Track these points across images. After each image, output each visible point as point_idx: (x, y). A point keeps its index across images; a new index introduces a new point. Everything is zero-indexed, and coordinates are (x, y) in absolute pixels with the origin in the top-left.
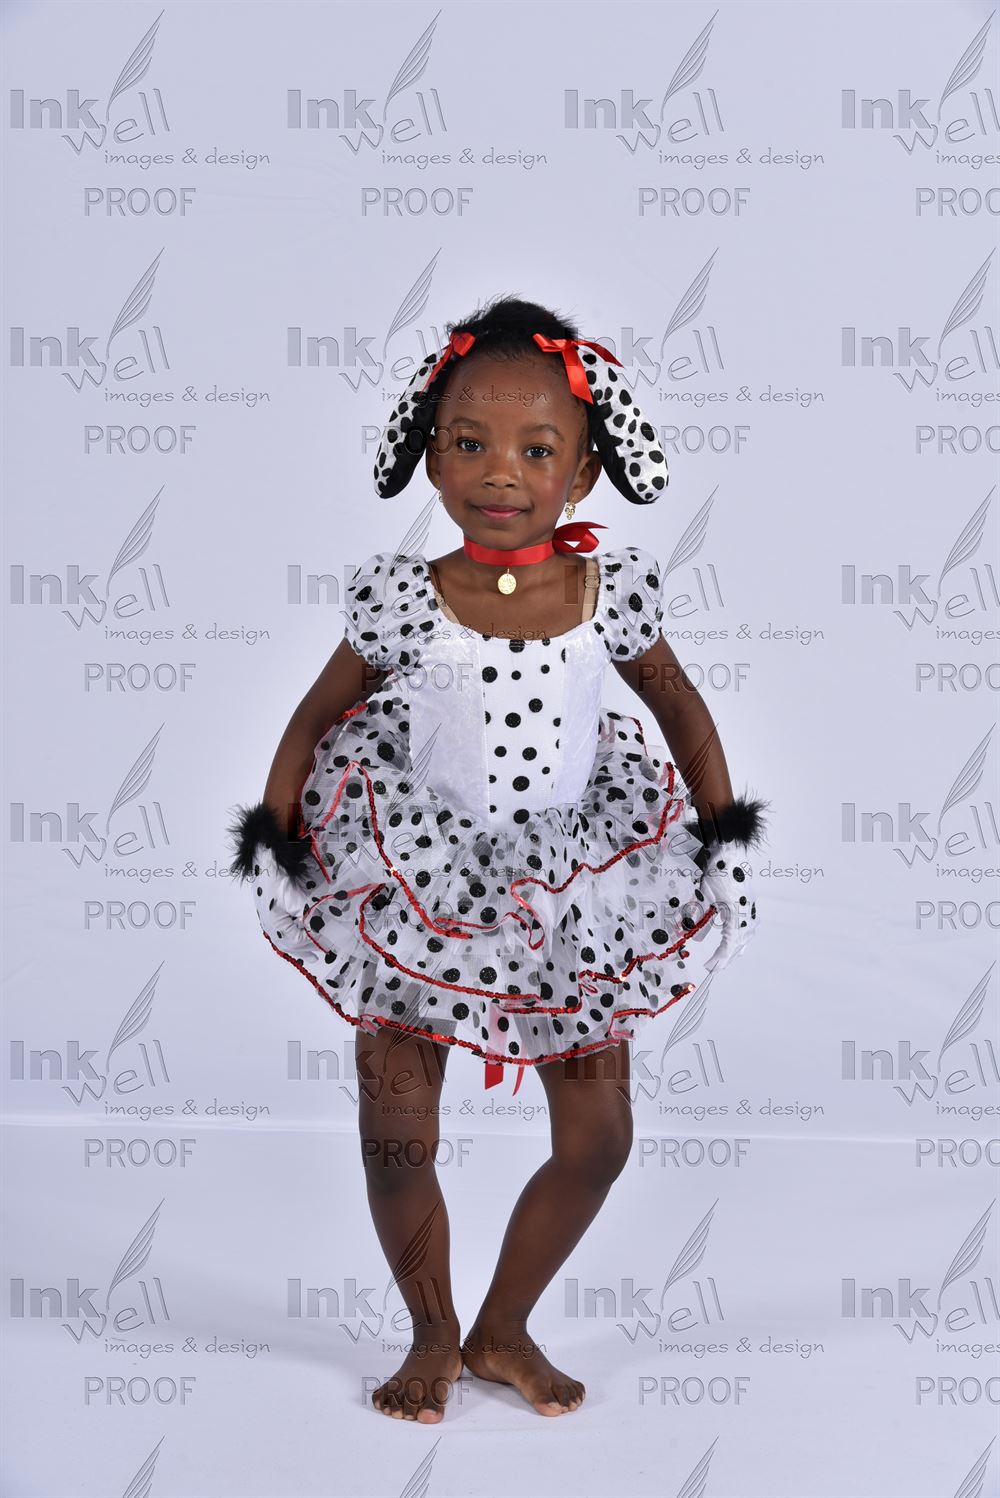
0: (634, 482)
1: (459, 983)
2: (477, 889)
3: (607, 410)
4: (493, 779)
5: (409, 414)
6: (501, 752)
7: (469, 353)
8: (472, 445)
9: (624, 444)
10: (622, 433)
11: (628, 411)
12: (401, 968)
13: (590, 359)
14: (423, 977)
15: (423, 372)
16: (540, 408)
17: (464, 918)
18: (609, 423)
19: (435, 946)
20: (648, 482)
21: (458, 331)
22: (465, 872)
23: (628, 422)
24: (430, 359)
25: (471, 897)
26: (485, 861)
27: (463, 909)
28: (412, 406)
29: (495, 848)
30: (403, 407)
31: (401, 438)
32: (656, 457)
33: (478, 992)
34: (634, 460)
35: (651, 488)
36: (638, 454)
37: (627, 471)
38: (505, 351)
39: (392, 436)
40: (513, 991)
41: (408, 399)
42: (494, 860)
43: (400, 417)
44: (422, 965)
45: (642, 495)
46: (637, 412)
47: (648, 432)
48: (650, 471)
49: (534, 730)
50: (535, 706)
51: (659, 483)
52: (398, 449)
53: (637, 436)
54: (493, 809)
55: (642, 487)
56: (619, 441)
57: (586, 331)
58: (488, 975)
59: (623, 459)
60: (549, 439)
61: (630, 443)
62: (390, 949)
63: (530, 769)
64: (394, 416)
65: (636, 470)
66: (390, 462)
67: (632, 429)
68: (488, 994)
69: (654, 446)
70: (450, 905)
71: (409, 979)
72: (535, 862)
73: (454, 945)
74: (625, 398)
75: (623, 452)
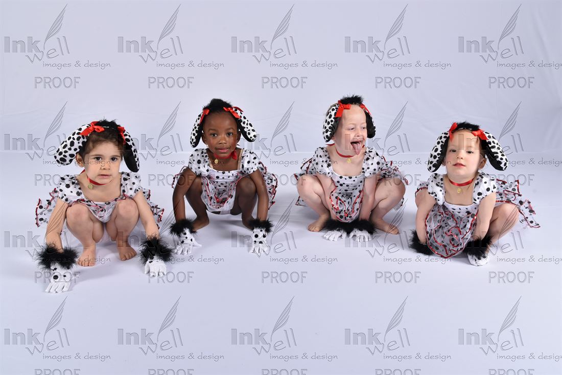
0: (249, 136)
3: (241, 121)
5: (197, 129)
7: (209, 113)
10: (245, 126)
11: (246, 120)
13: (236, 110)
15: (199, 119)
16: (227, 123)
18: (242, 124)
20: (252, 136)
21: (205, 109)
24: (200, 116)
28: (197, 127)
30: (195, 128)
31: (196, 134)
32: (253, 130)
34: (249, 132)
35: (253, 138)
36: (249, 130)
37: (247, 134)
38: (218, 112)
39: (194, 134)
41: (196, 125)
43: (195, 130)
45: (251, 139)
46: (248, 121)
47: (251, 125)
48: (252, 134)
51: (255, 136)
52: (196, 137)
53: (249, 126)
55: (251, 137)
56: (245, 128)
57: (234, 104)
59: (246, 132)
60: (231, 131)
61: (247, 128)
64: (193, 130)
65: (249, 134)
66: (195, 141)
67: (247, 124)
69: (253, 128)
74: (245, 118)
75: (246, 130)
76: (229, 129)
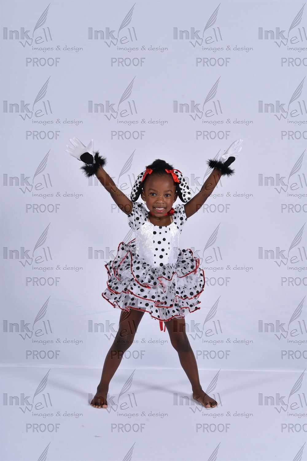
0: (184, 198)
1: (147, 298)
2: (152, 278)
3: (180, 183)
4: (155, 255)
5: (138, 186)
6: (157, 249)
7: (151, 173)
8: (153, 194)
9: (183, 190)
10: (182, 187)
11: (184, 183)
12: (134, 295)
13: (177, 173)
14: (139, 297)
15: (141, 177)
17: (149, 284)
18: (180, 185)
19: (142, 290)
20: (187, 198)
21: (148, 168)
22: (150, 275)
23: (184, 185)
24: (142, 174)
25: (151, 280)
26: (154, 273)
27: (149, 282)
28: (138, 184)
29: (156, 271)
31: (137, 191)
32: (189, 193)
33: (151, 300)
34: (184, 193)
35: (187, 200)
36: (185, 192)
37: (183, 195)
38: (160, 174)
39: (135, 191)
40: (159, 301)
42: (156, 273)
43: (136, 186)
44: (139, 295)
45: (185, 201)
46: (186, 183)
48: (188, 196)
49: (164, 245)
50: (164, 239)
51: (189, 198)
52: (136, 193)
54: (155, 263)
56: (182, 189)
57: (176, 167)
58: (153, 297)
59: (182, 193)
60: (169, 193)
61: (184, 190)
62: (131, 291)
63: (163, 253)
65: (184, 195)
66: (135, 196)
67: (185, 187)
68: (153, 301)
69: (189, 190)
70: (146, 281)
71: (136, 297)
72: (164, 274)
73: (146, 290)
74: (184, 180)
75: (182, 191)
76: (168, 191)
